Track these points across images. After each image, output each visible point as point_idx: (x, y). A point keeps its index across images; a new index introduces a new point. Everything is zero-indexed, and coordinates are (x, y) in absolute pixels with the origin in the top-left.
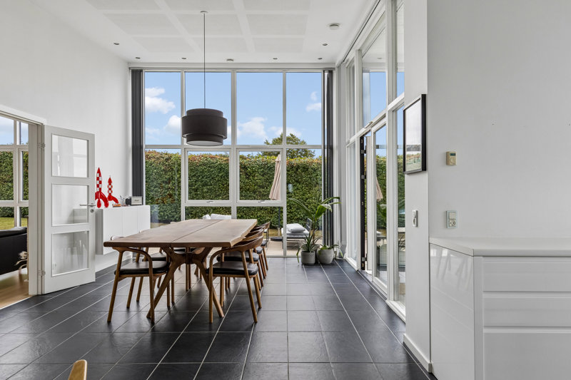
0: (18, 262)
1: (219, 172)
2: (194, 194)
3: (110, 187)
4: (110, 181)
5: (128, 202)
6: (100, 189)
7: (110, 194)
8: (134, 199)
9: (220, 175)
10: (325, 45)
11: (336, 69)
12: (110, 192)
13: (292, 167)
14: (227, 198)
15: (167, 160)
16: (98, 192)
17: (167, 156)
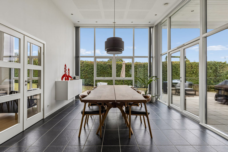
0: (33, 104)
1: (101, 67)
2: (99, 75)
3: (69, 72)
4: (69, 70)
5: (74, 78)
6: (66, 73)
7: (69, 75)
8: (76, 77)
9: (101, 68)
10: (156, 15)
11: (154, 27)
12: (69, 74)
13: (127, 65)
14: (111, 76)
15: (82, 63)
16: (65, 74)
17: (82, 62)
